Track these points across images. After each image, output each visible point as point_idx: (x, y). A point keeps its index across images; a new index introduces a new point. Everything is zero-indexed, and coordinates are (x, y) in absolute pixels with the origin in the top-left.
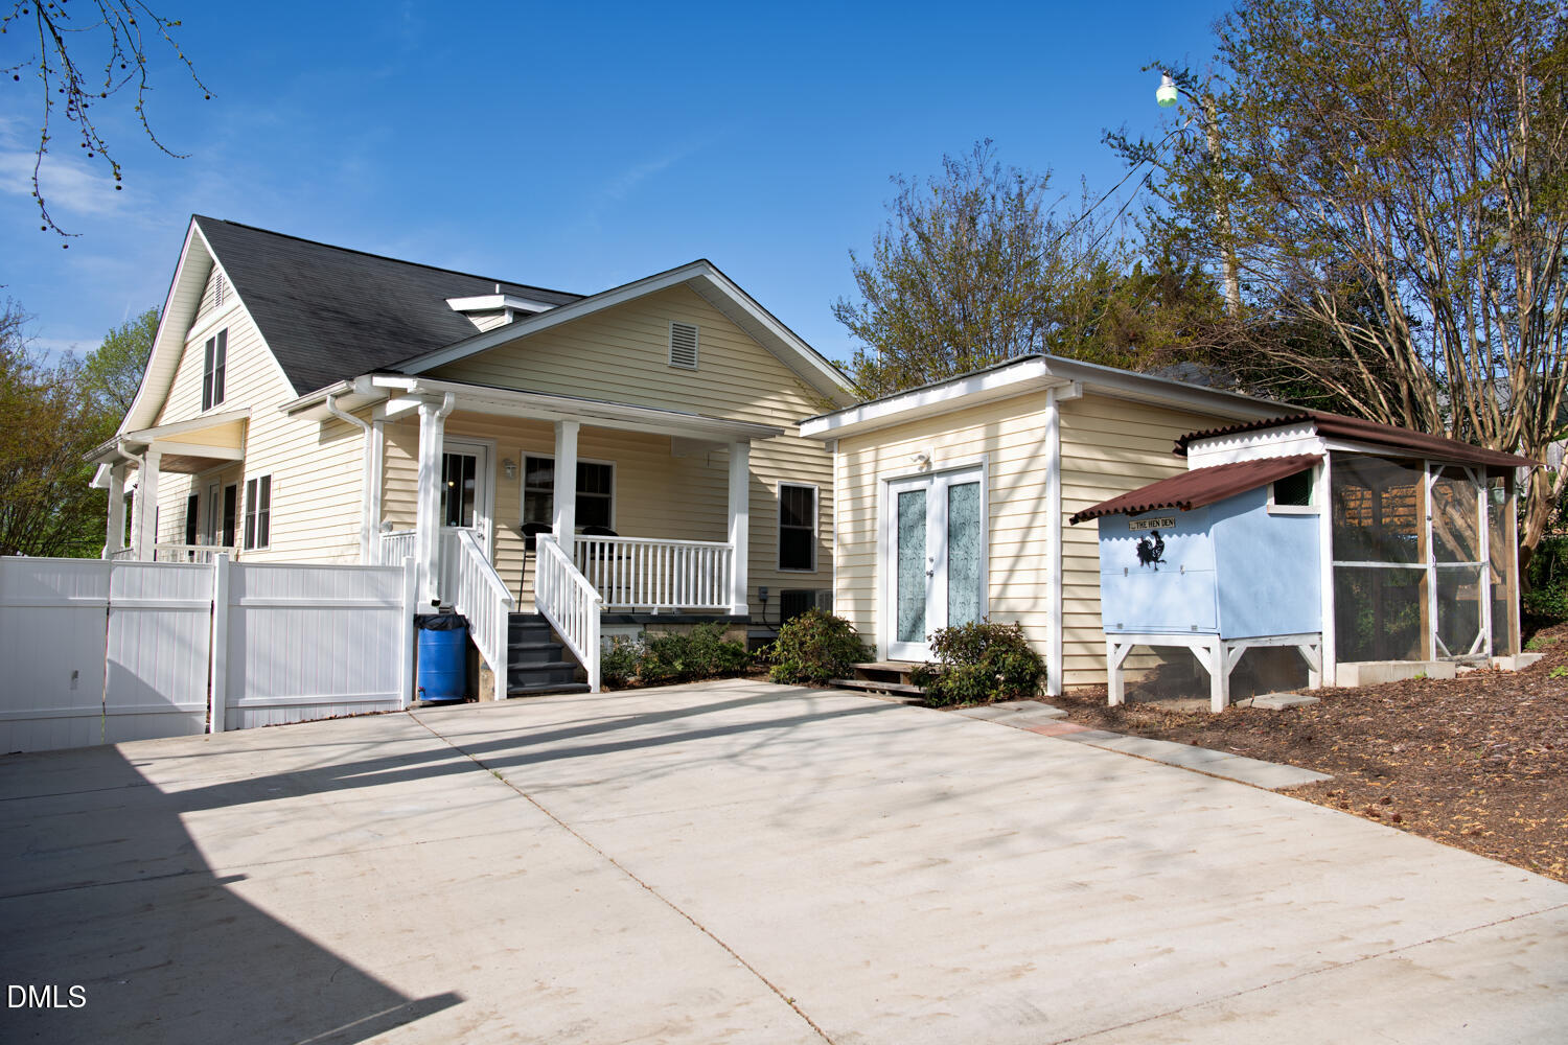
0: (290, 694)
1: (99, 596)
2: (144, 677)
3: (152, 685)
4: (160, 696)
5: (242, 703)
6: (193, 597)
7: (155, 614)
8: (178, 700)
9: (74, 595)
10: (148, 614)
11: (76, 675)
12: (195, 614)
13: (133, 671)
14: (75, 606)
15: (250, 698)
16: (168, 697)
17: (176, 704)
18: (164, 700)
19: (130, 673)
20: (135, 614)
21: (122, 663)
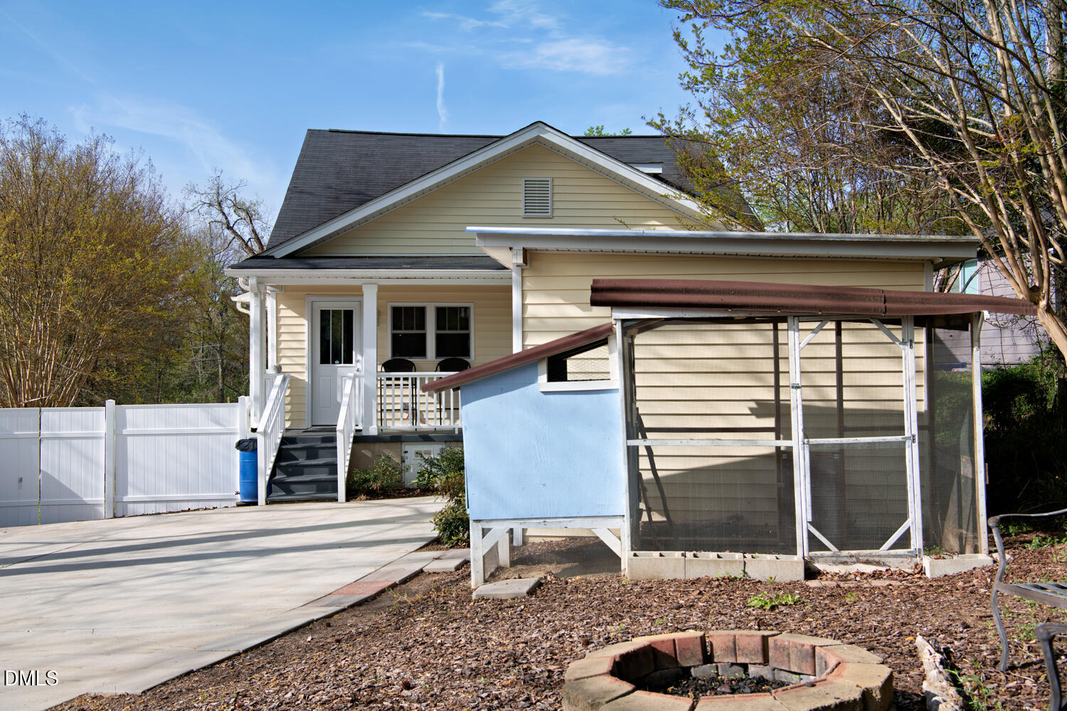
0: (159, 493)
1: (33, 431)
2: (64, 482)
3: (68, 486)
4: (74, 493)
5: (125, 499)
6: (93, 430)
7: (69, 441)
8: (86, 496)
9: (18, 431)
10: (65, 441)
11: (21, 480)
12: (95, 441)
13: (57, 477)
14: (18, 438)
15: (131, 496)
16: (79, 494)
17: (84, 499)
18: (78, 496)
19: (54, 479)
20: (57, 441)
21: (49, 472)
